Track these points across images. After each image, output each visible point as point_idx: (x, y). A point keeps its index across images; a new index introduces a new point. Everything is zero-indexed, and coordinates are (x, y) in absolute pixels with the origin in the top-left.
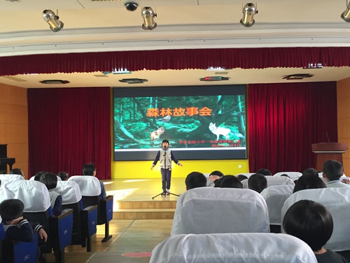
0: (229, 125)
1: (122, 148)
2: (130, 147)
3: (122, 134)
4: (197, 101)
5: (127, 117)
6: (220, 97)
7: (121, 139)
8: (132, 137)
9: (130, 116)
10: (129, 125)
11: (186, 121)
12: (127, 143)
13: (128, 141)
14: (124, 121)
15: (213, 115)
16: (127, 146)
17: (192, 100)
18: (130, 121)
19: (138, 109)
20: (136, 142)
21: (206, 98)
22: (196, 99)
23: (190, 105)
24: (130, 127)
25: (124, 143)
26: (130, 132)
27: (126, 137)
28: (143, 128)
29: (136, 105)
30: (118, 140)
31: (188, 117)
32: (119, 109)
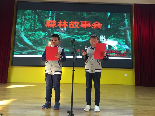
0: (117, 37)
1: (21, 54)
2: (28, 54)
3: (22, 41)
4: (90, 16)
5: (28, 26)
6: (109, 14)
7: (21, 46)
8: (31, 44)
9: (31, 26)
10: (29, 33)
11: (80, 32)
12: (26, 49)
13: (27, 47)
14: (25, 29)
15: (103, 28)
16: (26, 52)
17: (85, 15)
18: (30, 30)
19: (38, 20)
20: (34, 49)
21: (97, 14)
22: (89, 14)
23: (84, 19)
24: (30, 35)
25: (23, 49)
26: (30, 40)
27: (25, 44)
28: (41, 37)
29: (37, 17)
30: (18, 47)
31: (82, 29)
32: (21, 19)
